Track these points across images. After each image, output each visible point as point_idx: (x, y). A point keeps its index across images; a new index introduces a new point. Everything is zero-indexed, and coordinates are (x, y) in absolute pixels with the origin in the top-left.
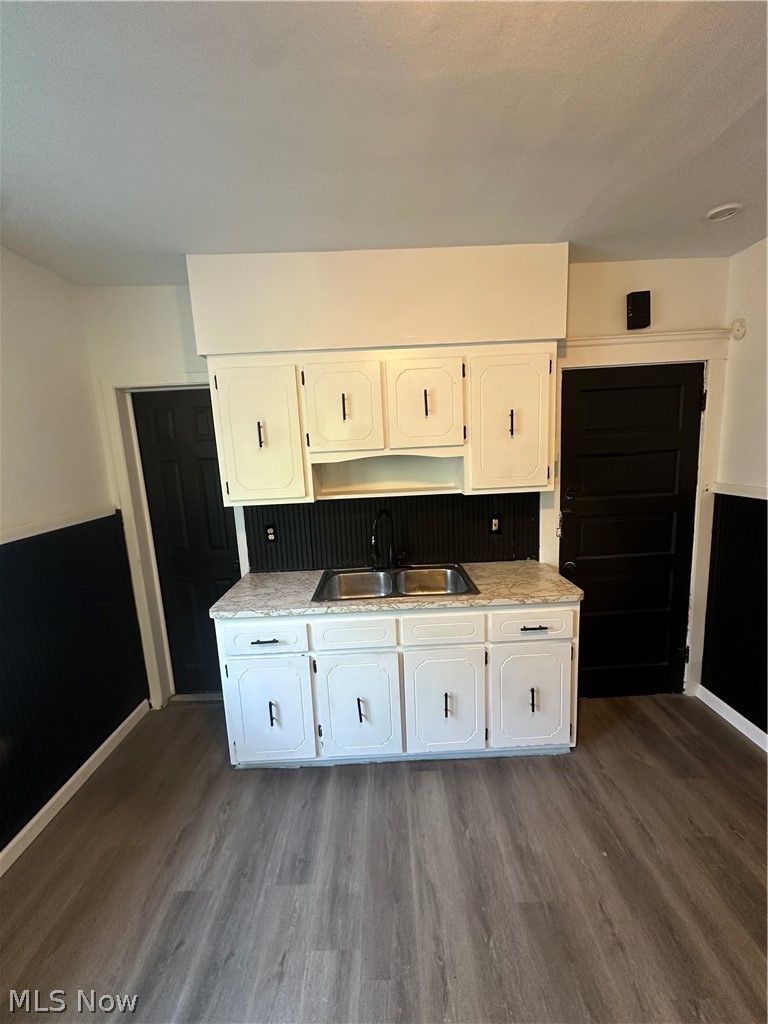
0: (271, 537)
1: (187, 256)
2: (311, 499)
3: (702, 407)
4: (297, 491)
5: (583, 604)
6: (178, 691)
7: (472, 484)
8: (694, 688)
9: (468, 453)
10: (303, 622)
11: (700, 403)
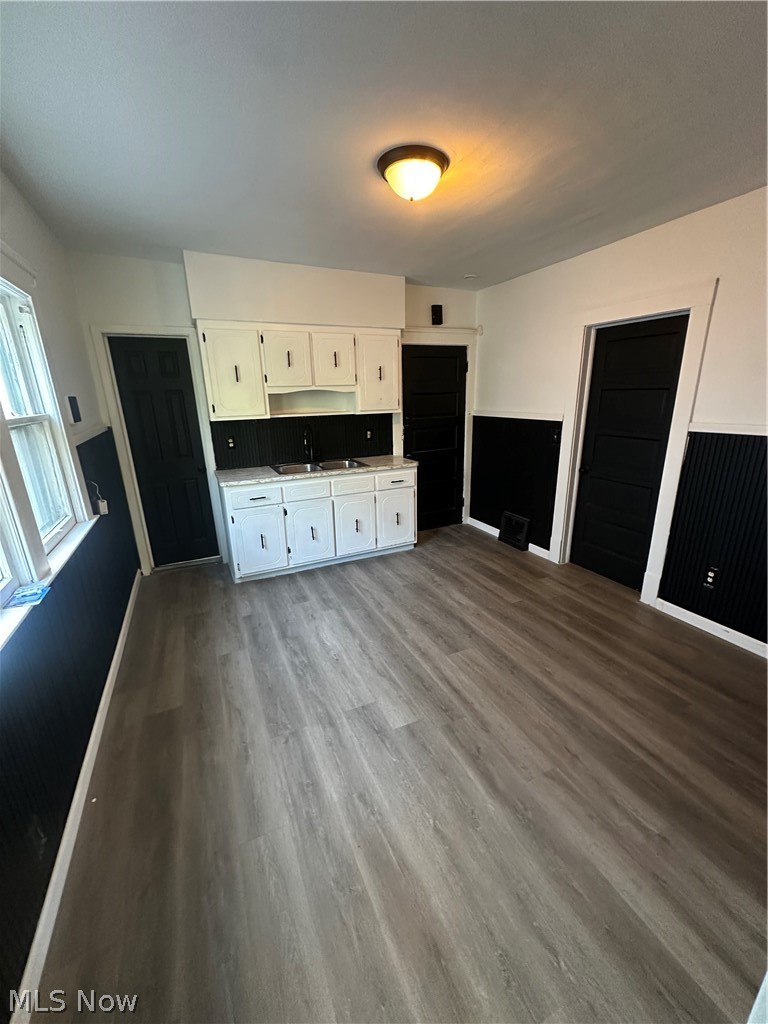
0: (231, 445)
1: (185, 252)
2: (268, 417)
3: (466, 370)
4: (260, 411)
5: (418, 468)
6: (156, 565)
7: (359, 408)
8: (468, 520)
9: (358, 390)
10: (279, 486)
11: (465, 368)
